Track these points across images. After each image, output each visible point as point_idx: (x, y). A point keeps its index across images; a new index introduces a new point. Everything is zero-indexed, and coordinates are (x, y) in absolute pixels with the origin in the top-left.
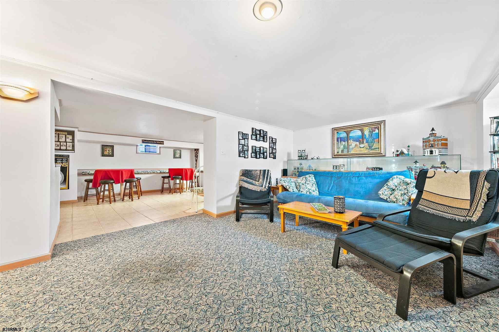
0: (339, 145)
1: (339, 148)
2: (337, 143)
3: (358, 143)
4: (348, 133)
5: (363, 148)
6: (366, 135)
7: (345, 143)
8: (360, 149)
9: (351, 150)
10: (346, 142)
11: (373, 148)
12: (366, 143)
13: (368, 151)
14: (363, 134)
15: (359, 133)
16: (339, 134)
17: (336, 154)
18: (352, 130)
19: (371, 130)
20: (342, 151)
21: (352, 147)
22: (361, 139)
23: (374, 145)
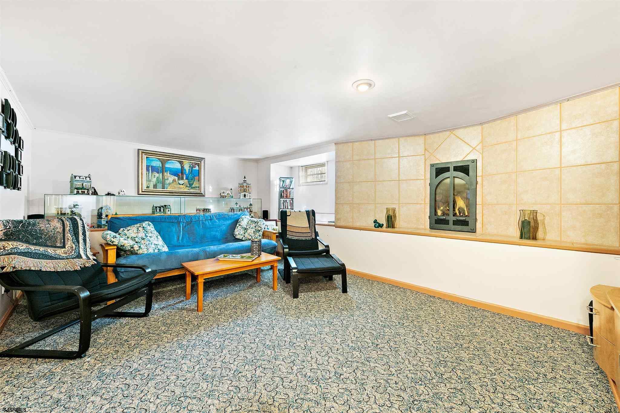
0: (150, 176)
1: (150, 181)
2: (147, 173)
3: (176, 178)
4: (163, 162)
5: (182, 184)
6: (186, 170)
7: (158, 174)
8: (179, 186)
9: (168, 185)
10: (161, 175)
11: (193, 186)
12: (186, 179)
13: (188, 189)
14: (182, 167)
15: (178, 166)
16: (150, 160)
17: (145, 190)
18: (169, 160)
19: (191, 166)
20: (155, 186)
21: (169, 182)
22: (179, 174)
23: (195, 183)
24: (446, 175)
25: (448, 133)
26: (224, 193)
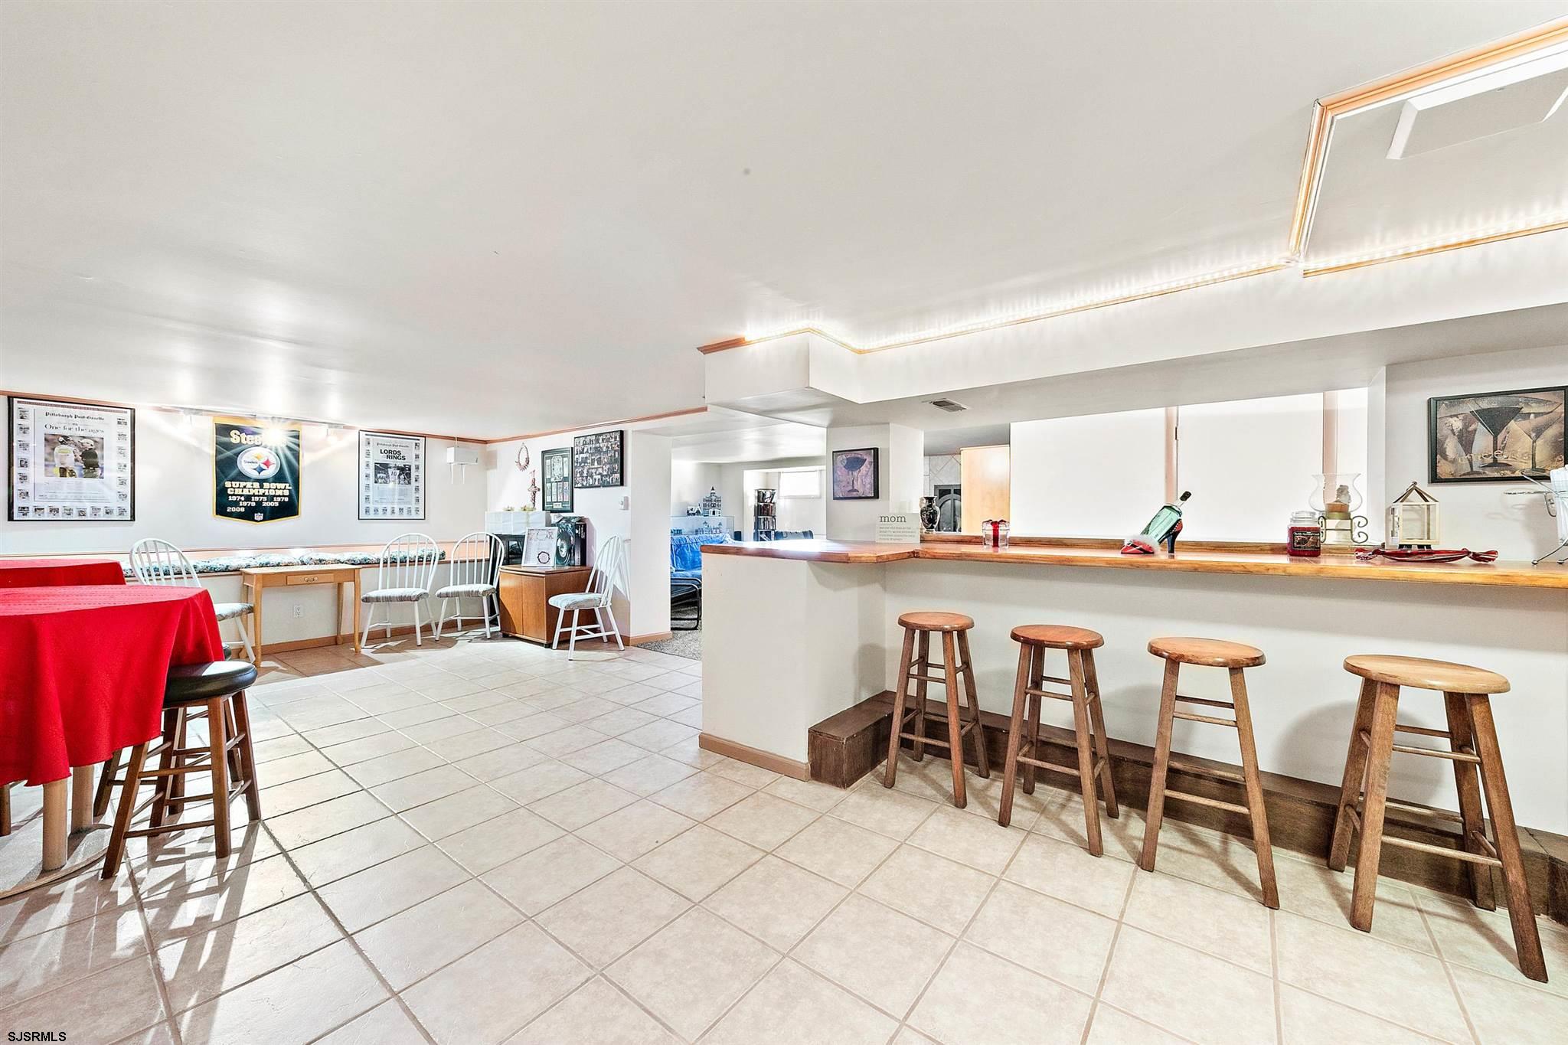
24: (947, 496)
25: (949, 457)
26: (692, 510)
